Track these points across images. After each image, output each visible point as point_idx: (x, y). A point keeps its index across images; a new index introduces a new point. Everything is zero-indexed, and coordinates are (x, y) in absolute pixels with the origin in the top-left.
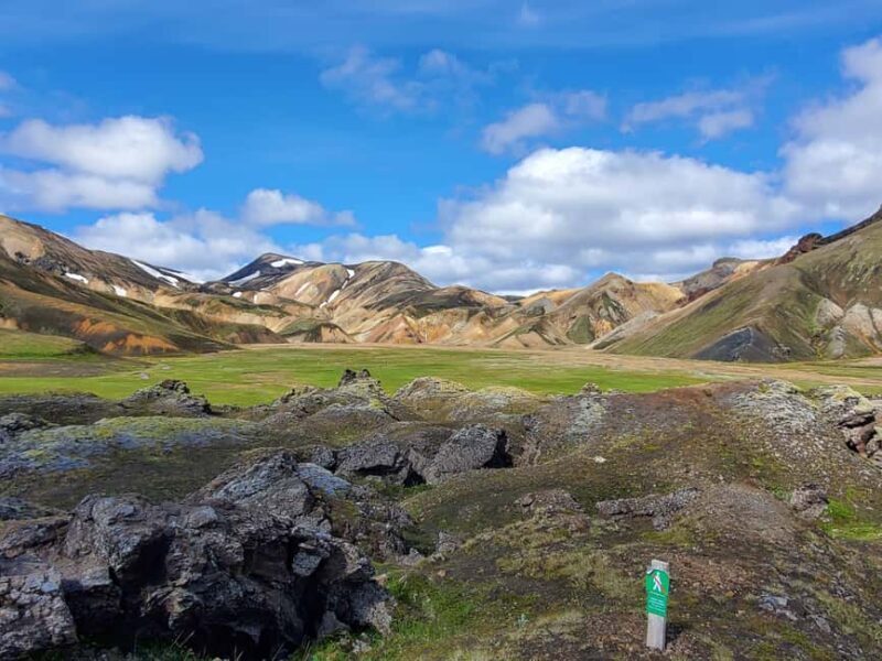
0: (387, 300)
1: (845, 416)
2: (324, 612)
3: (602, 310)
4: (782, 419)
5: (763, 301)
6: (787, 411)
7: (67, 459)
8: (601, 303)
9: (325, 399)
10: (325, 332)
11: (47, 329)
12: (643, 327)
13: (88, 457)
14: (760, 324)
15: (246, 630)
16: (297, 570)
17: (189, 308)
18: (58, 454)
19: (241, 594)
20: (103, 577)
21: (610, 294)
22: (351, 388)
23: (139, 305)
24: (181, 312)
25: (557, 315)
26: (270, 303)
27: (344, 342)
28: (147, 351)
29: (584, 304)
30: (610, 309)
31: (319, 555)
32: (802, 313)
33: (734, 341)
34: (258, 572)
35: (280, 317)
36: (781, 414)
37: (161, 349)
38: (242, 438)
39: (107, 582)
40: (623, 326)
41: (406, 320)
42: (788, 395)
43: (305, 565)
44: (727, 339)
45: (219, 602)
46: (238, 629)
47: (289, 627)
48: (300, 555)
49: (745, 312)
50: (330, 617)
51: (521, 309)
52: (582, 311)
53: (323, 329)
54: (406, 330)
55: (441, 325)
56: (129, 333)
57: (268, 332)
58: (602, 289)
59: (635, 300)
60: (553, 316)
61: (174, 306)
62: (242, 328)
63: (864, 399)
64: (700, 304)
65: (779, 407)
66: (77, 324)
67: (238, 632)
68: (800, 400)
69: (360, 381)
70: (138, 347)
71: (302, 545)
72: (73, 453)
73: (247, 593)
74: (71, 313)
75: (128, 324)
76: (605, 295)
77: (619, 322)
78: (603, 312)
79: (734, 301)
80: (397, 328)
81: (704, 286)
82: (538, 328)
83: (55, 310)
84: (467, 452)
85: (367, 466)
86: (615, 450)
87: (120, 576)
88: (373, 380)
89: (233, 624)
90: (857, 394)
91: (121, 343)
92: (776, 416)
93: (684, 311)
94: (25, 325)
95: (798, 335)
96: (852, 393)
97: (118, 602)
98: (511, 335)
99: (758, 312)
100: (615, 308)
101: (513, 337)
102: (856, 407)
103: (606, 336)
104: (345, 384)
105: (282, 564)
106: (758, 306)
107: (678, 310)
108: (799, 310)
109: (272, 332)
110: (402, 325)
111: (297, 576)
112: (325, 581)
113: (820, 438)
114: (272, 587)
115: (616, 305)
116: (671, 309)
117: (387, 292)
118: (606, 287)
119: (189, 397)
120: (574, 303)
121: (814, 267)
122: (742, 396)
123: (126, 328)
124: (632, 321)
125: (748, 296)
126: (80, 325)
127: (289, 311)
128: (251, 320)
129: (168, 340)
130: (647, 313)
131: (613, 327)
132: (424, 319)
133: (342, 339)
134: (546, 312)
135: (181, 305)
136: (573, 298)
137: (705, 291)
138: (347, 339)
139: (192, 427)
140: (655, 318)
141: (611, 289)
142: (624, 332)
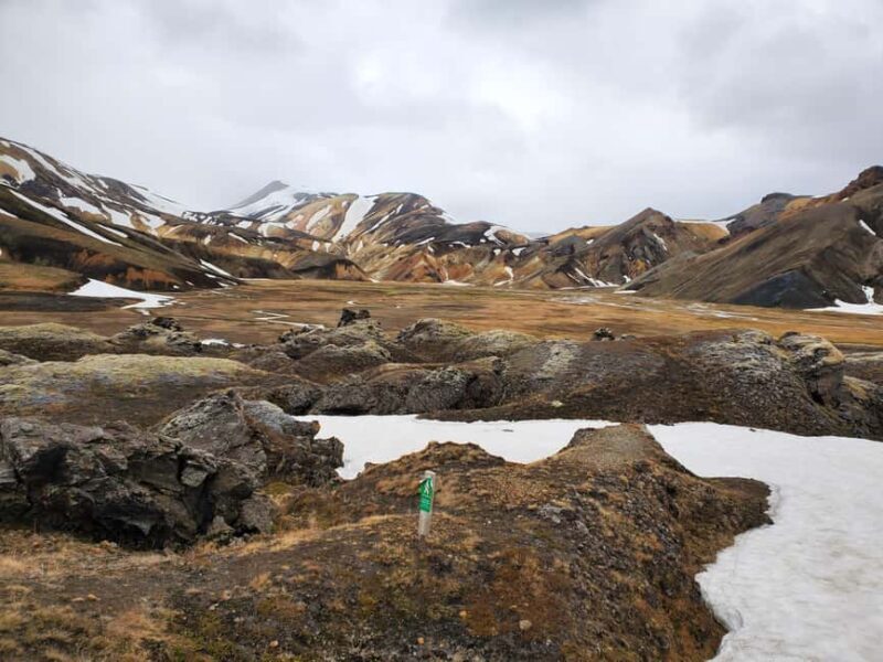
0: (406, 236)
1: (813, 366)
2: (213, 516)
3: (637, 250)
4: (747, 369)
5: (811, 242)
6: (753, 361)
7: (42, 393)
8: (636, 242)
9: (323, 340)
10: (341, 270)
11: (41, 259)
12: (679, 268)
13: (66, 392)
14: (808, 267)
15: (137, 524)
16: (187, 482)
17: (193, 240)
18: (35, 389)
19: (128, 495)
20: (10, 477)
21: (647, 231)
22: (348, 330)
23: (140, 235)
24: (185, 243)
25: (587, 254)
26: (281, 237)
27: (360, 280)
28: (148, 285)
29: (617, 243)
30: (646, 248)
31: (205, 470)
32: (854, 256)
33: (776, 285)
34: (148, 480)
35: (292, 251)
36: (746, 364)
37: (163, 283)
38: (219, 377)
39: (12, 480)
40: (659, 267)
41: (425, 257)
42: (759, 345)
43: (193, 478)
44: (769, 284)
45: (108, 500)
46: (130, 522)
47: (180, 526)
48: (188, 470)
49: (791, 254)
50: (219, 521)
51: (548, 247)
52: (616, 249)
53: (337, 265)
54: (426, 268)
55: (462, 263)
56: (129, 265)
57: (277, 266)
58: (638, 226)
59: (674, 238)
60: (583, 256)
61: (176, 237)
62: (250, 262)
63: (835, 350)
64: (743, 245)
65: (747, 356)
66: (74, 255)
67: (130, 526)
68: (771, 350)
69: (358, 322)
70: (140, 281)
71: (189, 462)
72: (50, 387)
73: (133, 494)
74: (68, 243)
75: (130, 256)
76: (641, 232)
77: (654, 263)
78: (638, 251)
79: (781, 241)
80: (416, 267)
81: (750, 224)
82: (567, 269)
83: (49, 240)
84: (435, 395)
85: (338, 406)
86: (574, 396)
87: (24, 477)
88: (373, 322)
89: (124, 519)
90: (830, 345)
91: (120, 276)
92: (740, 365)
93: (728, 251)
94: (17, 256)
95: (847, 279)
96: (825, 343)
97: (25, 497)
98: (538, 274)
99: (806, 254)
100: (651, 248)
101: (539, 277)
102: (825, 359)
103: (640, 277)
104: (345, 325)
105: (172, 477)
106: (806, 248)
107: (720, 250)
108: (852, 252)
109: (283, 268)
110: (422, 263)
111: (186, 486)
112: (214, 492)
113: (780, 388)
114: (162, 493)
115: (652, 243)
116: (713, 249)
117: (406, 228)
118: (642, 224)
119: (180, 336)
120: (606, 241)
121: (873, 205)
122: (714, 345)
123: (127, 260)
124: (669, 262)
125: (795, 237)
126: (77, 257)
127: (302, 245)
128: (261, 254)
129: (171, 274)
130: (686, 253)
131: (647, 268)
132: (445, 257)
133: (358, 277)
134: (576, 251)
135: (184, 236)
136: (606, 236)
137: (751, 229)
138: (364, 277)
139: (171, 366)
140: (694, 258)
141: (648, 226)
142: (659, 274)
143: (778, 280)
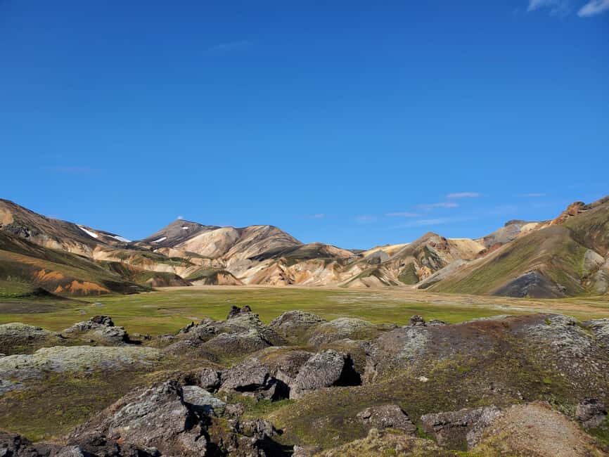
0: (266, 254)
3: (424, 259)
4: (564, 346)
5: (543, 251)
6: (568, 339)
7: (7, 382)
8: (423, 254)
9: (217, 329)
10: (221, 278)
11: (12, 277)
12: (455, 272)
13: (25, 381)
14: (542, 269)
17: (119, 260)
21: (430, 248)
22: (236, 321)
24: (113, 263)
25: (390, 263)
26: (180, 256)
27: (234, 284)
28: (86, 293)
29: (410, 255)
30: (430, 258)
32: (573, 261)
33: (523, 282)
35: (187, 266)
36: (564, 342)
37: (97, 291)
40: (440, 271)
41: (280, 268)
42: (568, 327)
44: (518, 281)
49: (530, 261)
51: (363, 259)
52: (409, 260)
53: (219, 275)
54: (280, 275)
55: (305, 271)
56: (73, 280)
57: (178, 277)
58: (423, 244)
59: (449, 252)
60: (387, 264)
61: (108, 259)
62: (158, 275)
64: (497, 255)
65: (562, 336)
66: (35, 273)
68: (578, 330)
69: (243, 315)
70: (80, 290)
72: (13, 377)
74: (31, 265)
75: (73, 273)
76: (426, 249)
77: (437, 269)
78: (425, 261)
79: (522, 252)
80: (274, 274)
81: (499, 241)
82: (376, 273)
83: (18, 263)
84: (321, 373)
85: (243, 385)
86: (435, 372)
88: (253, 314)
91: (67, 287)
92: (559, 343)
93: (486, 259)
95: (571, 277)
98: (357, 278)
99: (540, 260)
100: (433, 258)
103: (427, 279)
104: (232, 317)
106: (540, 256)
107: (481, 259)
108: (570, 259)
109: (181, 278)
110: (277, 271)
113: (596, 361)
115: (434, 255)
116: (476, 258)
117: (266, 248)
118: (426, 243)
119: (113, 330)
120: (402, 254)
121: (580, 227)
122: (532, 327)
123: (71, 276)
124: (447, 268)
125: (532, 248)
126: (38, 274)
127: (194, 262)
128: (165, 269)
129: (103, 285)
130: (457, 261)
131: (432, 273)
132: (293, 267)
133: (233, 282)
134: (382, 261)
135: (113, 258)
136: (402, 250)
137: (501, 244)
138: (237, 282)
139: (110, 355)
140: (464, 264)
141: (430, 244)
142: (441, 276)
143: (524, 278)
